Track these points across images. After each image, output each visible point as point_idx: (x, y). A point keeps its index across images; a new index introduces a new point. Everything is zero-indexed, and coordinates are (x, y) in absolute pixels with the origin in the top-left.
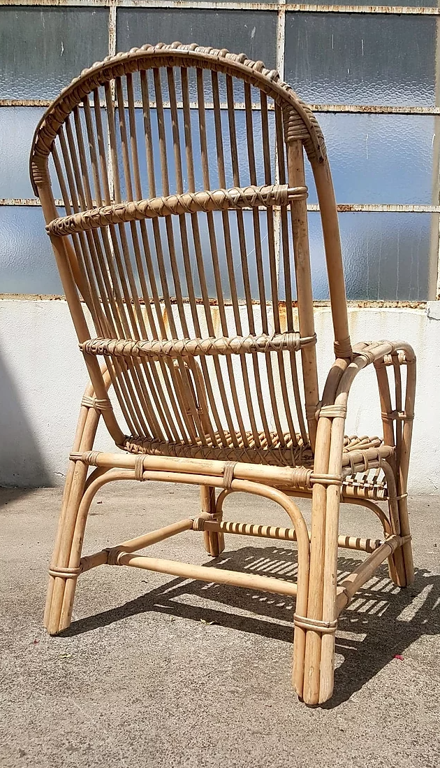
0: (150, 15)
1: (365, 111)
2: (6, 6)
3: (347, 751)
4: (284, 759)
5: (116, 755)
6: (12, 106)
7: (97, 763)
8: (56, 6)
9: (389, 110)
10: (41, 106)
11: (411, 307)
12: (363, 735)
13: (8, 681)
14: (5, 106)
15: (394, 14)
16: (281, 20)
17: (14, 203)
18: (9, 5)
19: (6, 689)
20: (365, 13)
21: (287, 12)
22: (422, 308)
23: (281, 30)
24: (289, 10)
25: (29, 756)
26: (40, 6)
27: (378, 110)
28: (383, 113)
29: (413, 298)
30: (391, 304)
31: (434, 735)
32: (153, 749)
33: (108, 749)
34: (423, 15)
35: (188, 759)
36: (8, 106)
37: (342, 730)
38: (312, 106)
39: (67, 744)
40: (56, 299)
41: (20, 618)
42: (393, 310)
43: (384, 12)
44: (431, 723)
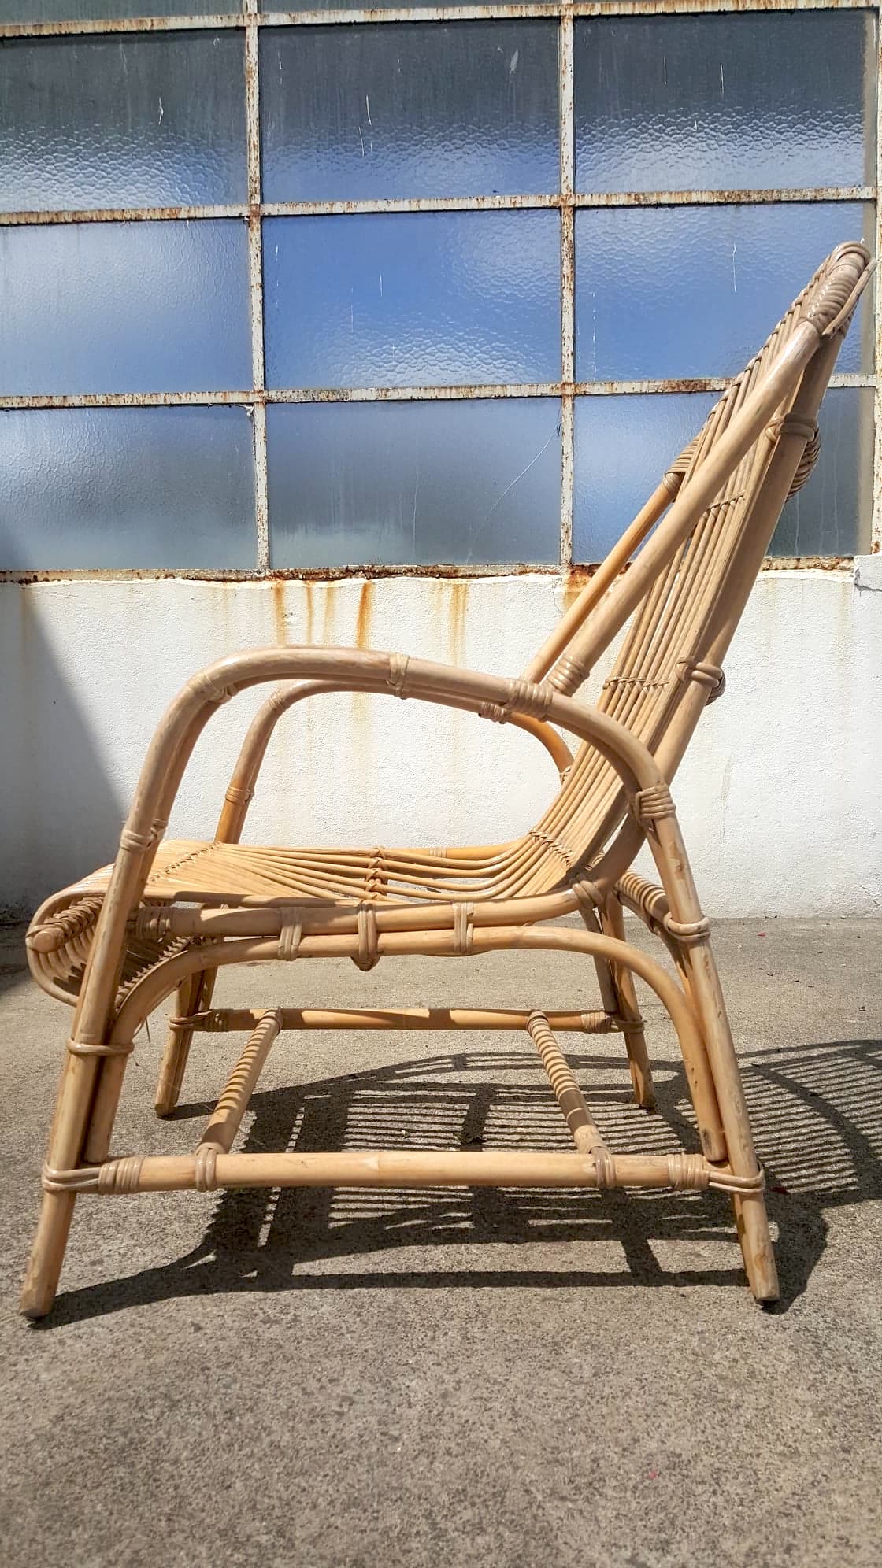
0: (319, 38)
1: (730, 200)
2: (56, 35)
3: (690, 1323)
4: (593, 1334)
5: (336, 1329)
6: (74, 222)
7: (310, 1339)
8: (146, 32)
9: (775, 196)
10: (127, 221)
11: (824, 568)
12: (715, 1303)
13: (157, 1230)
14: (61, 223)
15: (780, 10)
16: (567, 35)
17: (83, 402)
18: (61, 35)
19: (156, 1241)
20: (725, 13)
21: (576, 19)
22: (844, 569)
23: (567, 55)
24: (581, 13)
25: (208, 1331)
26: (118, 33)
27: (755, 197)
28: (762, 202)
29: (827, 551)
30: (785, 563)
31: (829, 1301)
32: (393, 1321)
33: (325, 1321)
34: (837, 9)
35: (446, 1333)
36: (66, 223)
37: (683, 1296)
38: (629, 195)
39: (261, 1315)
40: (166, 577)
41: (158, 1136)
42: (791, 573)
43: (762, 8)
44: (825, 1285)
